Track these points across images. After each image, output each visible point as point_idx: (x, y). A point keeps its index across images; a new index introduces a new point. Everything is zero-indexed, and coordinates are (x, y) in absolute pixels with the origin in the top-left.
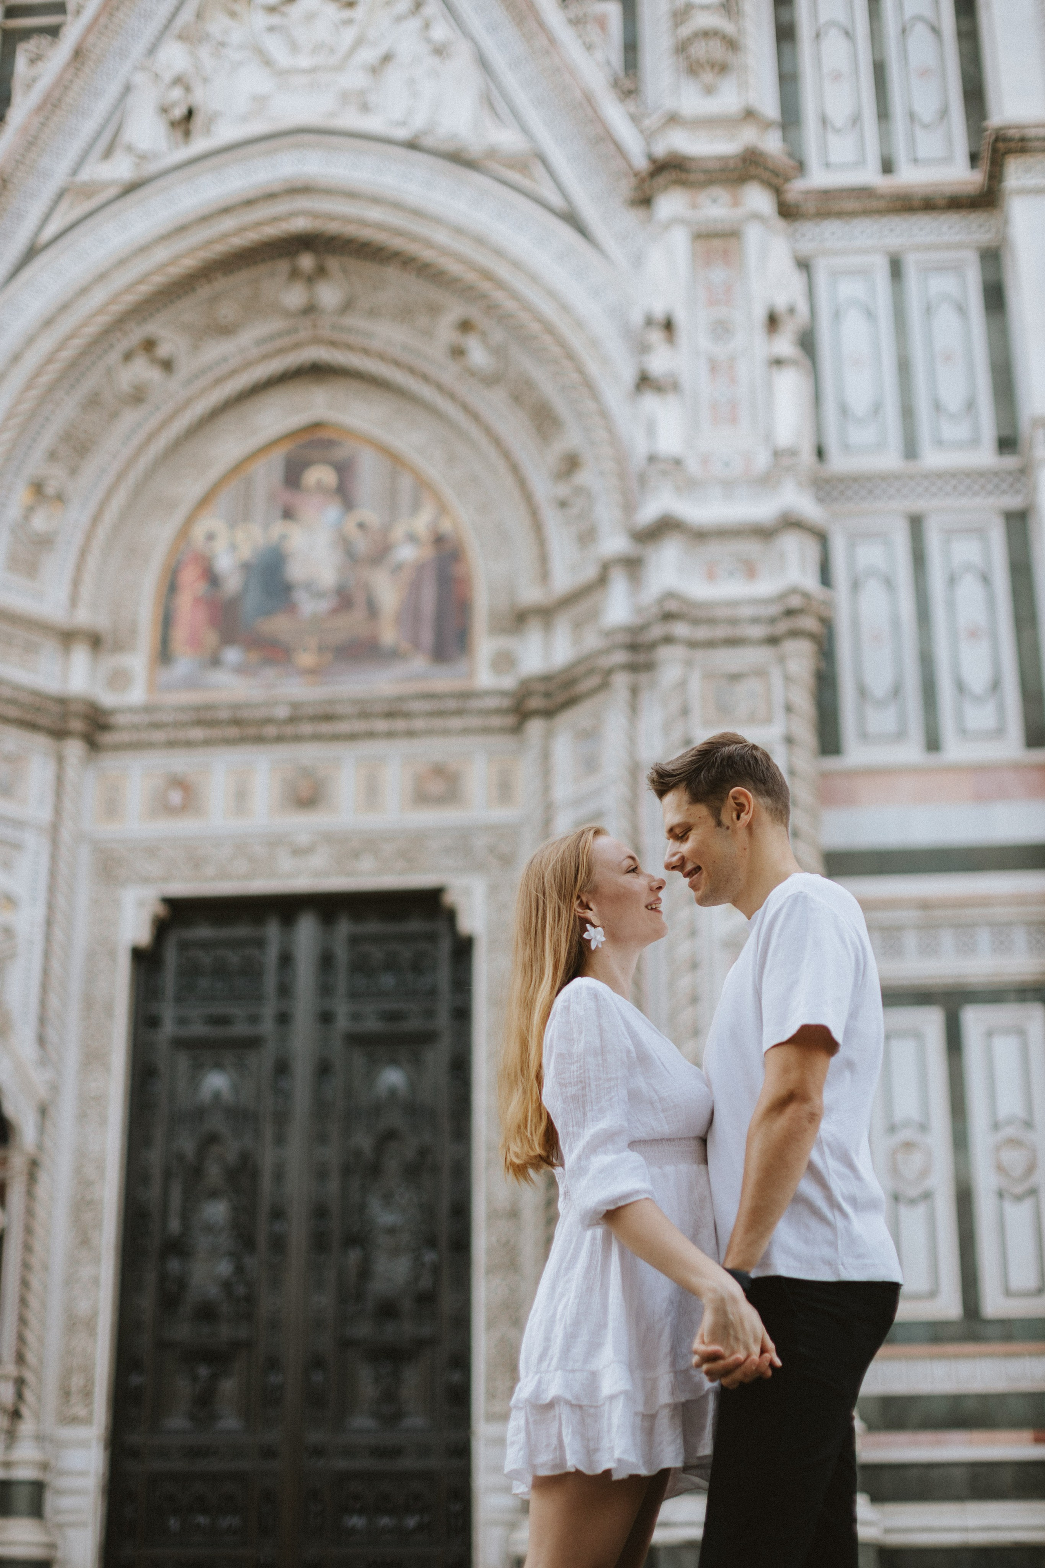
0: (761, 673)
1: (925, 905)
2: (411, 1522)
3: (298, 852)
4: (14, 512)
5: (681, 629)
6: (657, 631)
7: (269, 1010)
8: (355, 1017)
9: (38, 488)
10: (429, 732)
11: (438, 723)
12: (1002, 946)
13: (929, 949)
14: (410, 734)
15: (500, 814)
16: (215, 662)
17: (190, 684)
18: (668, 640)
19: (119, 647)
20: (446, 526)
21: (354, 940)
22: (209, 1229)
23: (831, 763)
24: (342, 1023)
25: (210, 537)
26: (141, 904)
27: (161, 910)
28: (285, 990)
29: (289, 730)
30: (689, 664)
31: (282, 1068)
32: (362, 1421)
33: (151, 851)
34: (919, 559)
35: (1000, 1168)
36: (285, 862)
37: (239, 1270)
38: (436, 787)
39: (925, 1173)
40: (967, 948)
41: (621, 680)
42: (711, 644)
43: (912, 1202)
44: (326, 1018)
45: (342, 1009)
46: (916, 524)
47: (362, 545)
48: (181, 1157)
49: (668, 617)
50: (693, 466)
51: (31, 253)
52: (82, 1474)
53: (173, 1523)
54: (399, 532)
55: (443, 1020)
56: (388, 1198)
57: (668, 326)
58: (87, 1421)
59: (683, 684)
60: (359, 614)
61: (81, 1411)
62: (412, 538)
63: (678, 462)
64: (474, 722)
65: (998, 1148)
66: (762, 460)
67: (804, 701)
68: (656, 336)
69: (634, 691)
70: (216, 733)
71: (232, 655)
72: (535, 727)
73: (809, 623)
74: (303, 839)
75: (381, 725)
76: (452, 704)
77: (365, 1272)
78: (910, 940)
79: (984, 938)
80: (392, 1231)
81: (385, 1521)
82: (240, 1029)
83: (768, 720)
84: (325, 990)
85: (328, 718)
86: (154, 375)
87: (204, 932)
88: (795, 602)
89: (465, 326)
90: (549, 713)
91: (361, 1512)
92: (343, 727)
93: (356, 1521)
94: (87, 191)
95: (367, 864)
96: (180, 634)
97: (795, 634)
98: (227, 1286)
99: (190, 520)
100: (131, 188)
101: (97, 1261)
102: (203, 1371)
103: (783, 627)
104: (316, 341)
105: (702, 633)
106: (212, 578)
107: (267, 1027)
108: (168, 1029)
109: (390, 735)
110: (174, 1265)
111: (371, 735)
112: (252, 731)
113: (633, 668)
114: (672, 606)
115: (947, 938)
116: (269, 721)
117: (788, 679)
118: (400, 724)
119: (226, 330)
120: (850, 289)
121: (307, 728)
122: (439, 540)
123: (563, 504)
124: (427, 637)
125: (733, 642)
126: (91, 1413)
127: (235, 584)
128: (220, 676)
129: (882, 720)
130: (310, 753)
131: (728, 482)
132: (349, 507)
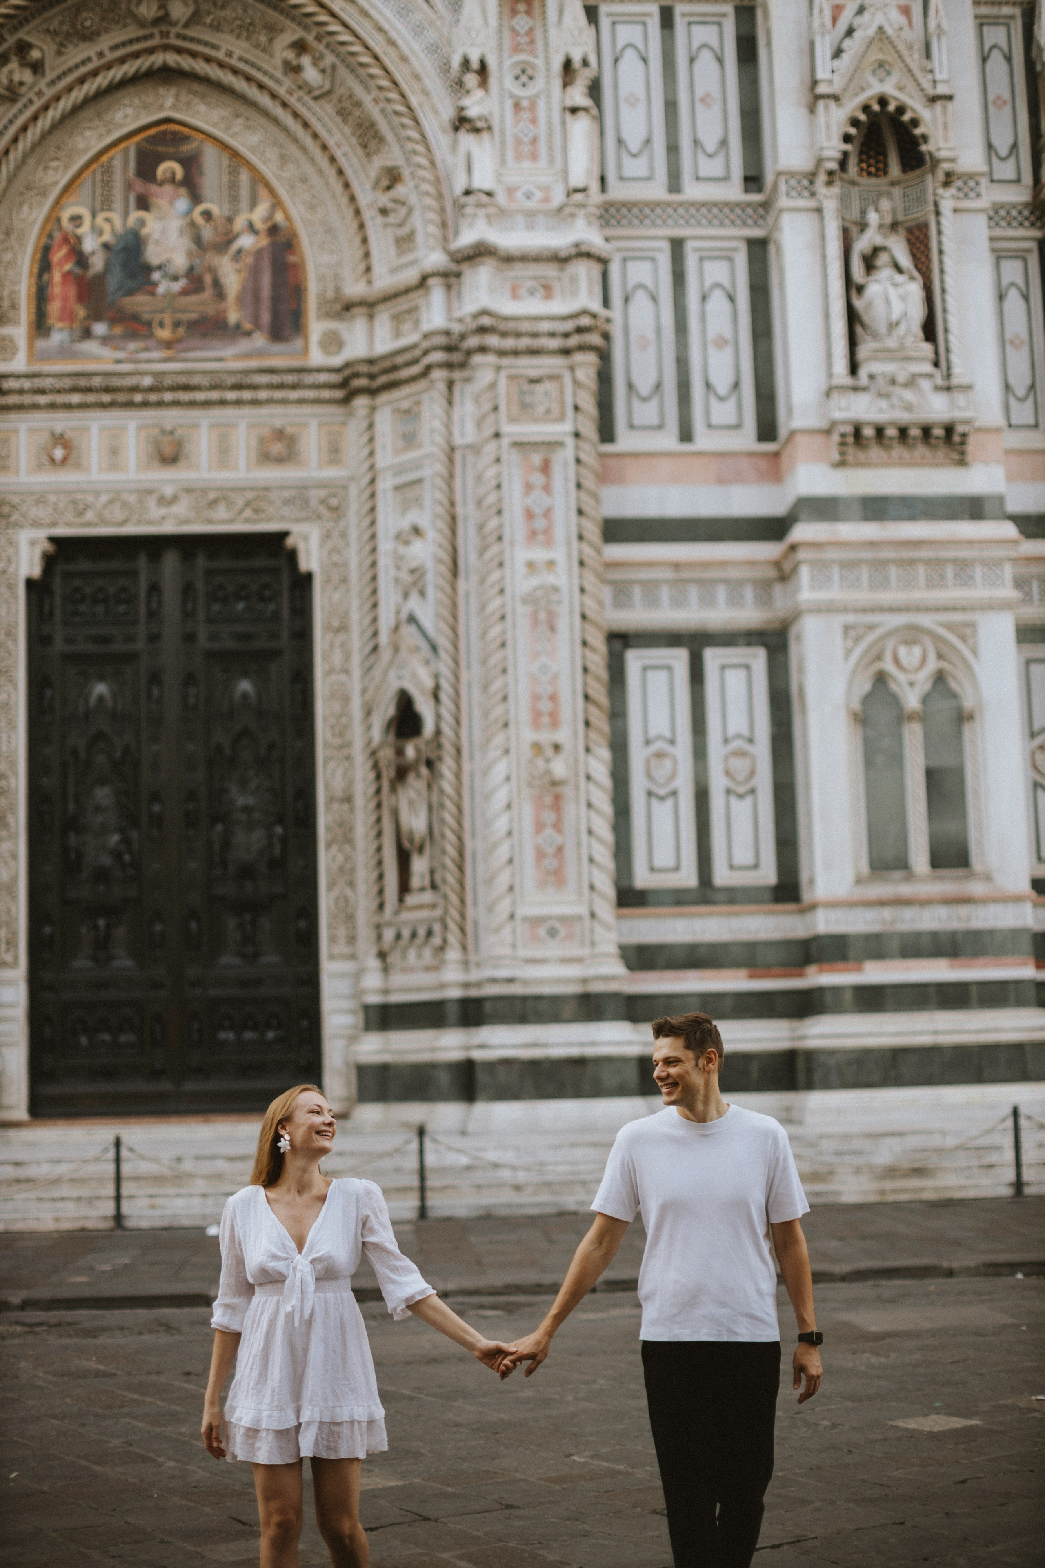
0: (554, 377)
1: (677, 566)
2: (270, 1035)
3: (163, 501)
5: (493, 341)
6: (473, 342)
7: (142, 630)
8: (213, 637)
10: (270, 401)
11: (278, 394)
12: (735, 600)
13: (679, 602)
14: (255, 402)
15: (331, 473)
16: (87, 334)
17: (64, 353)
18: (483, 349)
20: (279, 217)
21: (210, 573)
22: (98, 809)
23: (608, 448)
24: (203, 642)
25: (76, 219)
26: (33, 543)
27: (49, 547)
28: (153, 615)
29: (153, 397)
30: (498, 369)
31: (155, 678)
32: (228, 960)
33: (41, 500)
34: (679, 278)
35: (728, 773)
36: (155, 511)
37: (126, 841)
38: (277, 448)
39: (673, 776)
40: (708, 601)
41: (438, 375)
42: (516, 353)
43: (662, 798)
44: (190, 638)
45: (203, 632)
46: (677, 246)
47: (208, 233)
48: (75, 752)
49: (482, 330)
50: (501, 198)
52: (11, 1006)
53: (84, 1040)
54: (239, 223)
55: (284, 640)
56: (243, 784)
57: (483, 70)
58: (15, 964)
59: (493, 386)
60: (208, 294)
61: (9, 958)
62: (251, 228)
63: (489, 194)
64: (311, 394)
65: (726, 759)
66: (558, 197)
67: (589, 404)
68: (471, 80)
69: (450, 384)
70: (91, 398)
71: (100, 328)
72: (361, 403)
73: (595, 339)
74: (168, 491)
75: (231, 395)
76: (289, 379)
77: (226, 844)
78: (665, 593)
79: (721, 593)
80: (247, 809)
81: (249, 1035)
82: (117, 647)
83: (561, 418)
84: (188, 615)
85: (186, 388)
86: (27, 76)
87: (84, 565)
88: (585, 321)
89: (300, 47)
90: (373, 392)
91: (232, 1028)
92: (200, 396)
93: (227, 1036)
95: (221, 512)
96: (54, 308)
97: (582, 348)
98: (117, 855)
99: (58, 203)
101: (13, 837)
102: (101, 923)
103: (573, 341)
104: (166, 48)
105: (509, 343)
107: (141, 645)
108: (59, 645)
109: (238, 403)
110: (73, 839)
111: (223, 403)
112: (121, 397)
113: (449, 366)
114: (486, 321)
115: (693, 593)
116: (135, 389)
117: (576, 383)
118: (247, 395)
119: (88, 37)
120: (628, 34)
121: (168, 396)
122: (274, 230)
123: (384, 212)
124: (266, 318)
125: (534, 352)
126: (16, 958)
127: (97, 263)
128: (91, 347)
129: (646, 413)
130: (171, 417)
131: (530, 214)
132: (196, 198)
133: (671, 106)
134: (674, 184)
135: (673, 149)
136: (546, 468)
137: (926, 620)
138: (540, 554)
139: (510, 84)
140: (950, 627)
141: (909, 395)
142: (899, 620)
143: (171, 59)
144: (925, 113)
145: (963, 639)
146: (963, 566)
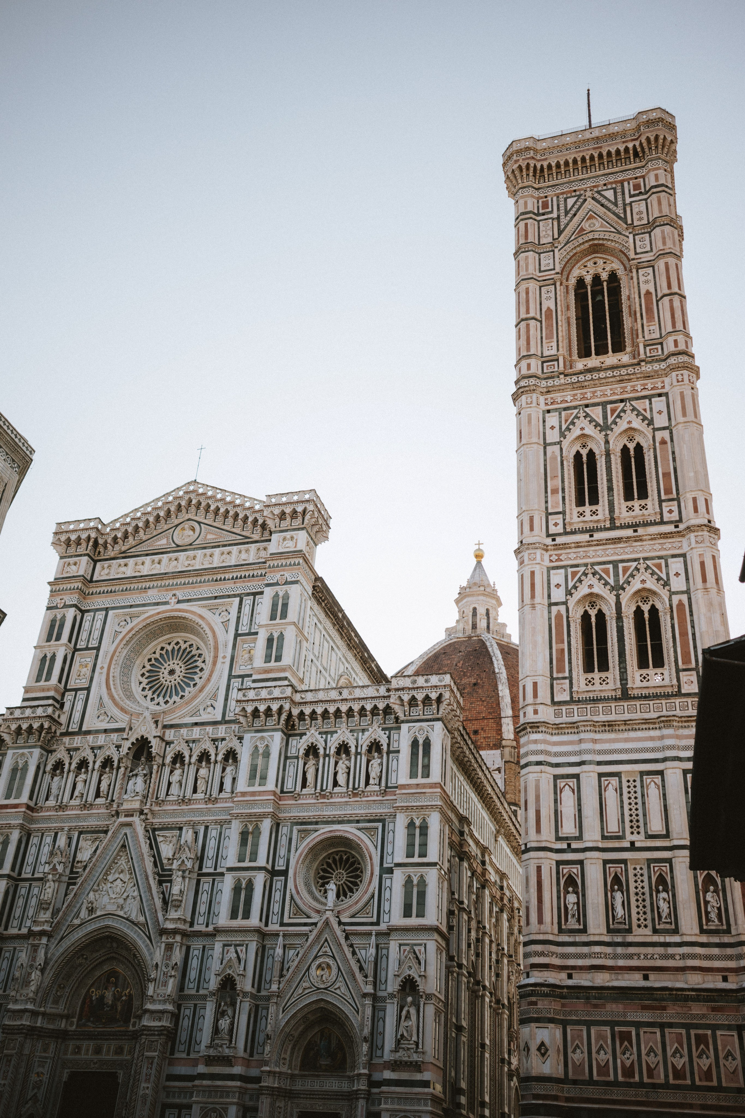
3: (94, 1064)
4: (54, 992)
5: (145, 1032)
9: (59, 986)
10: (120, 1039)
15: (127, 1058)
16: (89, 1021)
17: (83, 1026)
18: (142, 1035)
19: (73, 1017)
25: (93, 992)
26: (67, 1073)
27: (70, 1074)
29: (98, 1037)
33: (71, 1062)
36: (92, 1066)
38: (119, 1051)
46: (196, 1006)
47: (117, 996)
51: (62, 938)
57: (157, 965)
59: (144, 1043)
60: (114, 1011)
62: (125, 995)
63: (151, 997)
70: (85, 1037)
71: (91, 1019)
73: (165, 1032)
74: (95, 1061)
83: (156, 1051)
85: (105, 1035)
86: (84, 961)
94: (73, 926)
95: (105, 1067)
96: (83, 1014)
97: (162, 1034)
99: (89, 989)
100: (80, 925)
104: (113, 953)
105: (149, 1033)
106: (91, 1001)
109: (113, 1039)
111: (107, 1039)
112: (91, 1037)
114: (146, 1027)
116: (94, 1035)
117: (160, 1043)
118: (115, 1037)
119: (97, 951)
120: (196, 953)
121: (100, 1037)
122: (130, 995)
124: (124, 1018)
125: (154, 1035)
127: (95, 1002)
128: (89, 1024)
129: (182, 1048)
130: (99, 1042)
131: (160, 1001)
132: (116, 987)
133: (201, 970)
134: (198, 991)
135: (199, 981)
136: (152, 1064)
137: (217, 1106)
138: (146, 1085)
139: (164, 968)
140: (222, 1108)
141: (220, 1049)
142: (211, 1106)
143: (114, 955)
144: (237, 978)
145: (225, 1112)
146: (228, 1092)
